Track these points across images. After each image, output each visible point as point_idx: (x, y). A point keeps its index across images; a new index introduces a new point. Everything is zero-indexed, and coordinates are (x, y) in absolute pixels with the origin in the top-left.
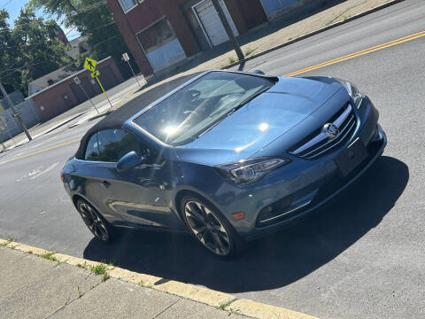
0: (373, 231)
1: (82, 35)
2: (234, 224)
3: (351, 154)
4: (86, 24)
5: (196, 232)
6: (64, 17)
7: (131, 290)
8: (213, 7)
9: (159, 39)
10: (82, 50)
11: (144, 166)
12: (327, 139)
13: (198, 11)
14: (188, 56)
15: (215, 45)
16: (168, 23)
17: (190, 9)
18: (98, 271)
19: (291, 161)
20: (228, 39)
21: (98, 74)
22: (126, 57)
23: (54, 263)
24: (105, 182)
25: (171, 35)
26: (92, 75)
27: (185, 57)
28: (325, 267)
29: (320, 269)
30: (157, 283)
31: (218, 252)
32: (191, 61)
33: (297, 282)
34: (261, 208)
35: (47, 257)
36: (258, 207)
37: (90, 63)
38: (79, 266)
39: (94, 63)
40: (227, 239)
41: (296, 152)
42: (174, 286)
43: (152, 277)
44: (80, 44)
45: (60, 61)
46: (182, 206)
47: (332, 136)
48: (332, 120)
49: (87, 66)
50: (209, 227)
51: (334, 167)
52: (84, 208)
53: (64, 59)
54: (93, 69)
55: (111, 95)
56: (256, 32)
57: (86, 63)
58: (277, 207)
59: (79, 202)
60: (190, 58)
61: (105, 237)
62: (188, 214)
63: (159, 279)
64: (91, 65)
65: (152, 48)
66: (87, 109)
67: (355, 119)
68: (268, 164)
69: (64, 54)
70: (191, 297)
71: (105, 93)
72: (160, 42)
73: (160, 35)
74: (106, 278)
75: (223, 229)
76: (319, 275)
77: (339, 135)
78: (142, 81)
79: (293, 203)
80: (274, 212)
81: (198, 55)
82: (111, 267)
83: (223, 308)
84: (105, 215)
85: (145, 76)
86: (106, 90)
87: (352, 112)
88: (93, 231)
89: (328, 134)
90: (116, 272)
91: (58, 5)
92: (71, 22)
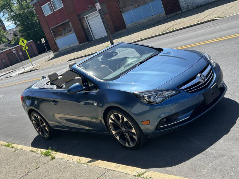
0: (226, 136)
1: (17, 27)
2: (142, 127)
3: (212, 92)
4: (20, 21)
5: (114, 132)
6: (7, 16)
7: (72, 165)
8: (99, 16)
9: (64, 32)
10: (15, 35)
11: (83, 92)
12: (199, 82)
13: (88, 19)
14: (80, 43)
15: (96, 38)
16: (70, 24)
17: (84, 18)
18: (47, 155)
19: (180, 93)
20: (106, 35)
21: (27, 48)
22: (43, 41)
23: (14, 150)
24: (54, 101)
25: (71, 31)
26: (24, 49)
27: (78, 44)
28: (200, 155)
29: (197, 156)
30: (89, 162)
31: (127, 144)
32: (82, 46)
33: (184, 163)
34: (161, 119)
35: (8, 146)
36: (158, 118)
37: (23, 41)
38: (32, 151)
39: (26, 42)
40: (135, 137)
41: (182, 88)
42: (101, 164)
43: (85, 158)
44: (14, 32)
45: (2, 40)
46: (108, 116)
47: (202, 81)
48: (201, 72)
49: (21, 43)
50: (124, 129)
51: (203, 98)
52: (35, 117)
53: (4, 39)
54: (24, 45)
55: (34, 61)
56: (120, 34)
57: (21, 41)
58: (168, 119)
59: (32, 114)
60: (81, 45)
61: (46, 136)
62: (110, 121)
63: (90, 159)
64: (23, 43)
65: (59, 37)
66: (16, 68)
67: (213, 73)
68: (166, 93)
69: (4, 37)
70: (115, 169)
71: (30, 59)
72: (65, 34)
73: (65, 30)
74: (53, 158)
75: (134, 131)
76: (198, 160)
77: (206, 80)
78: (52, 54)
79: (179, 118)
80: (167, 122)
81: (85, 43)
82: (54, 152)
83: (139, 176)
84: (49, 123)
85: (53, 52)
86: (31, 57)
87: (211, 69)
88: (38, 132)
89: (200, 80)
90: (59, 155)
91: (4, 9)
92: (11, 19)
